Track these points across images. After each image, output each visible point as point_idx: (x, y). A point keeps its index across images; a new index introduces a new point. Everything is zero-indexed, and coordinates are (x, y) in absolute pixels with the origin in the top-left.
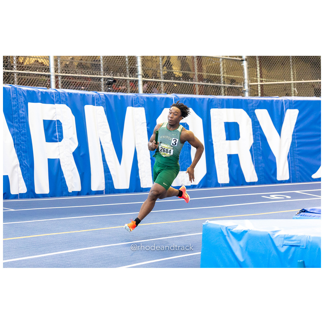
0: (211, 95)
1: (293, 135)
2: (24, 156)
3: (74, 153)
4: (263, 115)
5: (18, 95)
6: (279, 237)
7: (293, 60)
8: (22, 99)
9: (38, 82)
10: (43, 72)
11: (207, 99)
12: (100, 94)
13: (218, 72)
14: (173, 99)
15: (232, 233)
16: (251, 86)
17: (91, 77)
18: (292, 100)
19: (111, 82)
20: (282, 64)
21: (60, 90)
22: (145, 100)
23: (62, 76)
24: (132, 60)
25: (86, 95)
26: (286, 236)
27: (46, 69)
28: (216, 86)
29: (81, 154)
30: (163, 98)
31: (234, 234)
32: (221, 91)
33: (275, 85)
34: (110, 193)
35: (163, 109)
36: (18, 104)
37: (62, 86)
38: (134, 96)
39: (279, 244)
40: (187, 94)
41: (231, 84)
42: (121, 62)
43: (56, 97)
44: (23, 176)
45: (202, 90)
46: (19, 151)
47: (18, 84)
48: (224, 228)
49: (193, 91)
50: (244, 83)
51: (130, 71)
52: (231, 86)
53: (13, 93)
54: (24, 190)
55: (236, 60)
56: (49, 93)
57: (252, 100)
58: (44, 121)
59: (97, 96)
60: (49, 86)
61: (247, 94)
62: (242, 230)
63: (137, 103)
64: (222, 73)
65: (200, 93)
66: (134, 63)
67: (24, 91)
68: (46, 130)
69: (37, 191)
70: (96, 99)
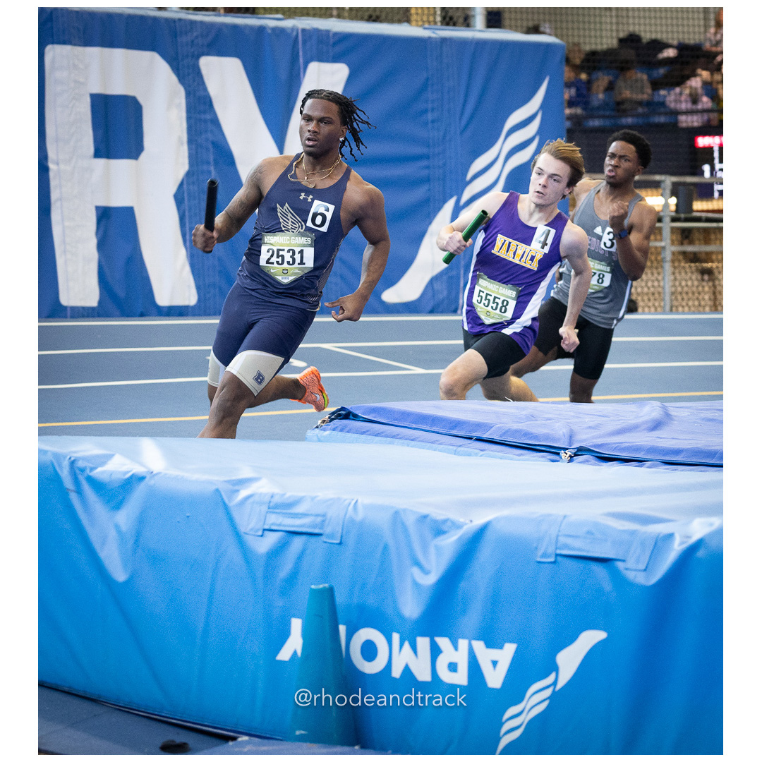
4: (226, 78)
6: (251, 500)
15: (91, 480)
18: (328, 32)
26: (276, 500)
31: (98, 486)
39: (251, 526)
48: (66, 463)
57: (192, 24)
62: (128, 472)
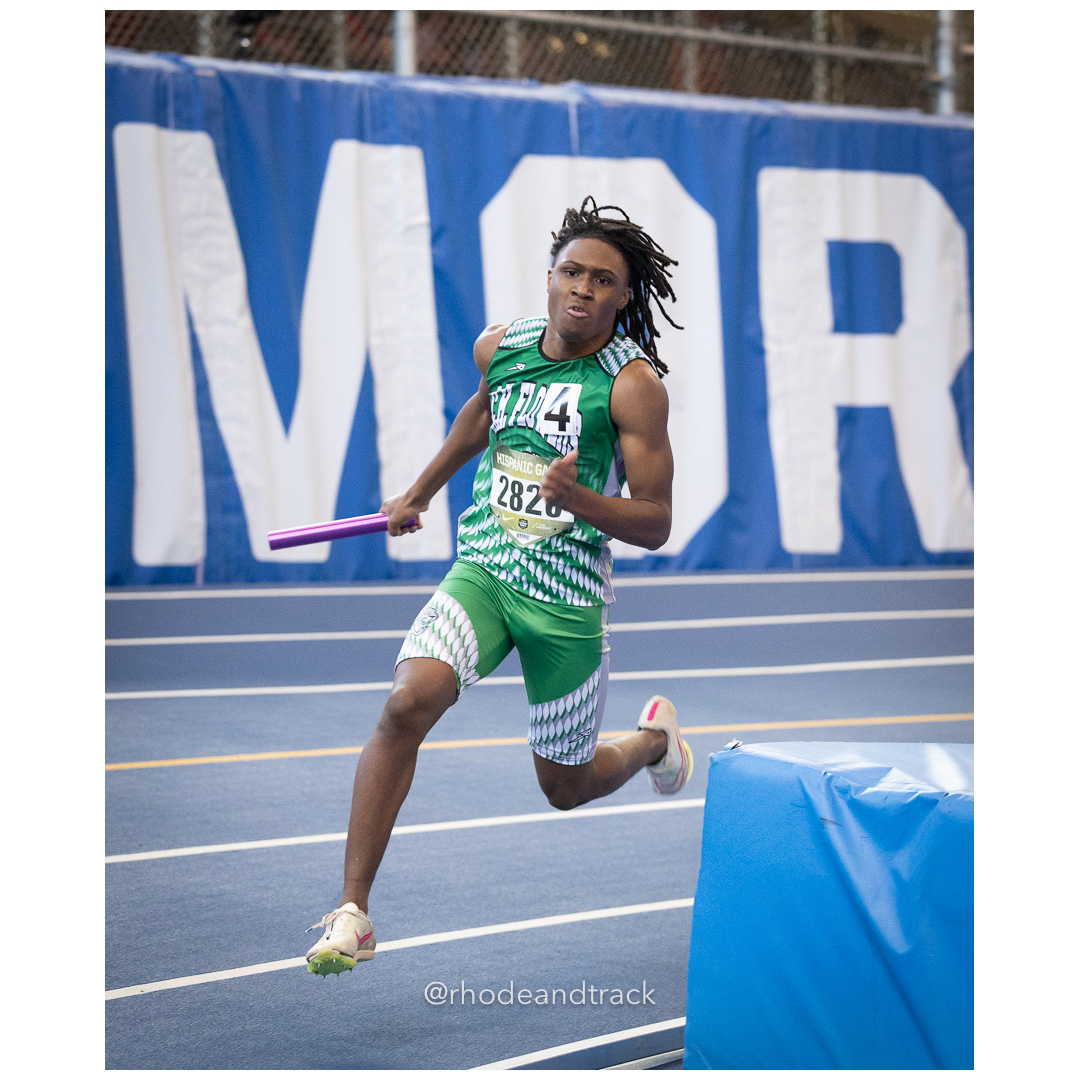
11: (747, 120)
12: (198, 71)
14: (566, 115)
15: (857, 807)
16: (966, 59)
22: (429, 110)
30: (519, 105)
31: (866, 813)
34: (229, 582)
35: (513, 162)
38: (371, 90)
45: (721, 72)
48: (820, 782)
49: (671, 72)
50: (935, 45)
52: (869, 54)
59: (180, 78)
61: (946, 100)
62: (911, 794)
63: (385, 124)
65: (709, 84)
70: (177, 96)
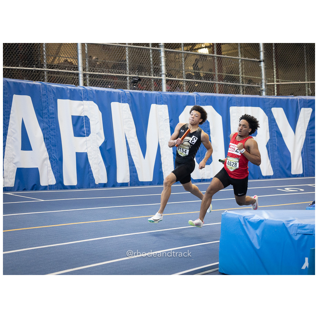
0: (230, 93)
1: (307, 132)
2: (53, 150)
3: (100, 148)
4: (279, 113)
5: (48, 92)
6: (293, 226)
7: (308, 62)
8: (52, 96)
9: (67, 80)
10: (71, 70)
11: (227, 98)
12: (126, 92)
13: (237, 72)
14: (194, 97)
15: (249, 222)
16: (268, 85)
17: (117, 76)
18: (306, 99)
19: (136, 80)
20: (298, 65)
21: (88, 88)
22: (169, 98)
23: (90, 74)
24: (156, 60)
25: (113, 93)
26: (300, 225)
27: (74, 68)
28: (235, 86)
29: (108, 148)
30: (185, 96)
31: (251, 223)
32: (240, 90)
33: (291, 85)
34: (134, 186)
35: (185, 107)
36: (47, 100)
37: (90, 84)
38: (158, 94)
39: (293, 233)
40: (208, 92)
41: (250, 84)
42: (146, 62)
43: (83, 94)
44: (52, 168)
45: (222, 89)
46: (49, 145)
47: (48, 82)
48: (242, 218)
49: (213, 89)
50: (261, 83)
51: (154, 70)
52: (249, 85)
53: (42, 89)
54: (53, 181)
55: (254, 61)
56: (78, 91)
57: (269, 99)
58: (72, 116)
59: (123, 93)
60: (77, 84)
61: (264, 93)
62: (259, 219)
63: (161, 101)
64: (241, 73)
65: (220, 92)
66: (158, 63)
67: (53, 88)
68: (74, 125)
69: (66, 183)
70: (122, 97)
